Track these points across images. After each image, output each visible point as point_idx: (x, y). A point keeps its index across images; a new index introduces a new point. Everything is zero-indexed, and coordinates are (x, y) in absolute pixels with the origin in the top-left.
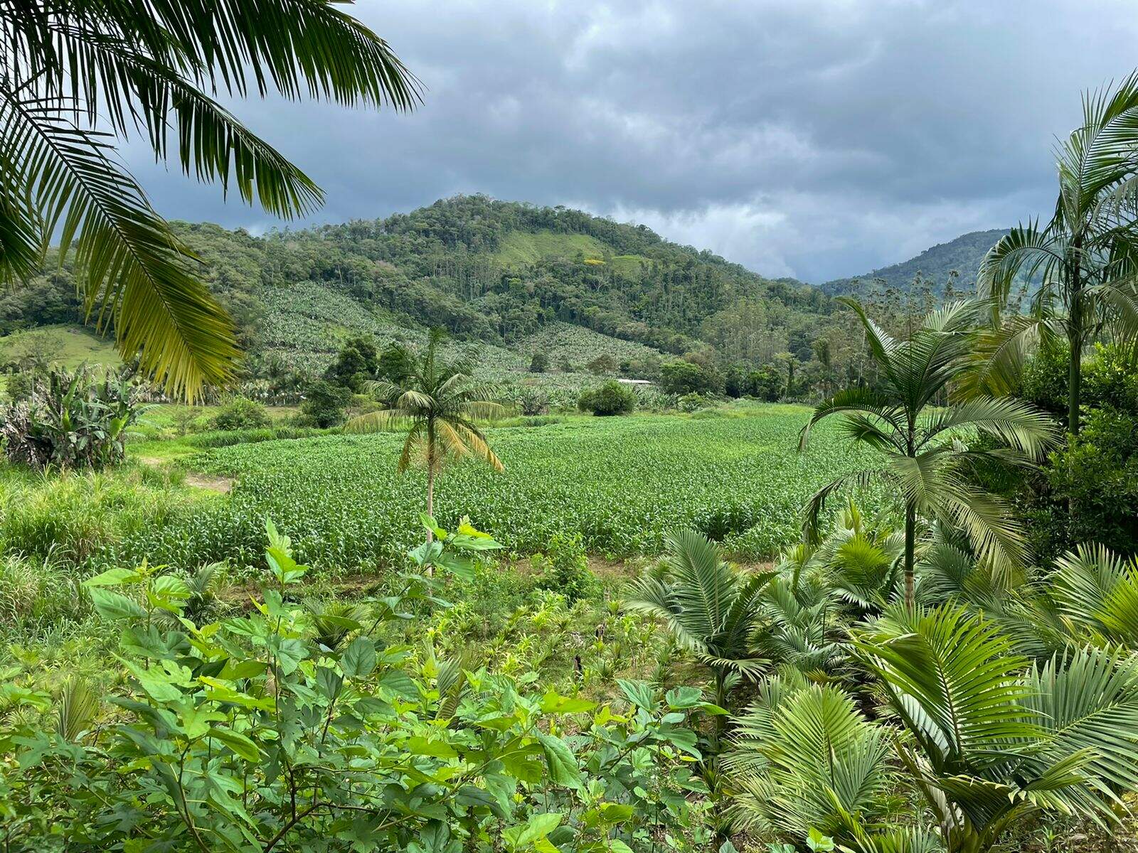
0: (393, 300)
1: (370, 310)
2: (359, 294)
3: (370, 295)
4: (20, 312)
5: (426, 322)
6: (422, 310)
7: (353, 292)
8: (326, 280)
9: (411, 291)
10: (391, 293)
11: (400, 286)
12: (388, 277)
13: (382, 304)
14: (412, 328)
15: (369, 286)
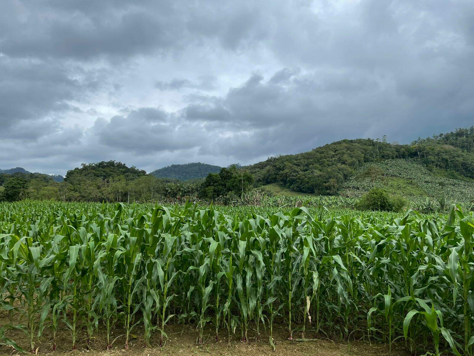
0: (448, 164)
1: (431, 170)
2: (426, 163)
3: (433, 162)
4: (261, 179)
5: (469, 175)
6: (466, 169)
7: (424, 162)
8: (411, 158)
9: (461, 159)
10: (447, 160)
11: (454, 157)
12: (446, 152)
13: (441, 167)
14: (457, 179)
15: (432, 158)
